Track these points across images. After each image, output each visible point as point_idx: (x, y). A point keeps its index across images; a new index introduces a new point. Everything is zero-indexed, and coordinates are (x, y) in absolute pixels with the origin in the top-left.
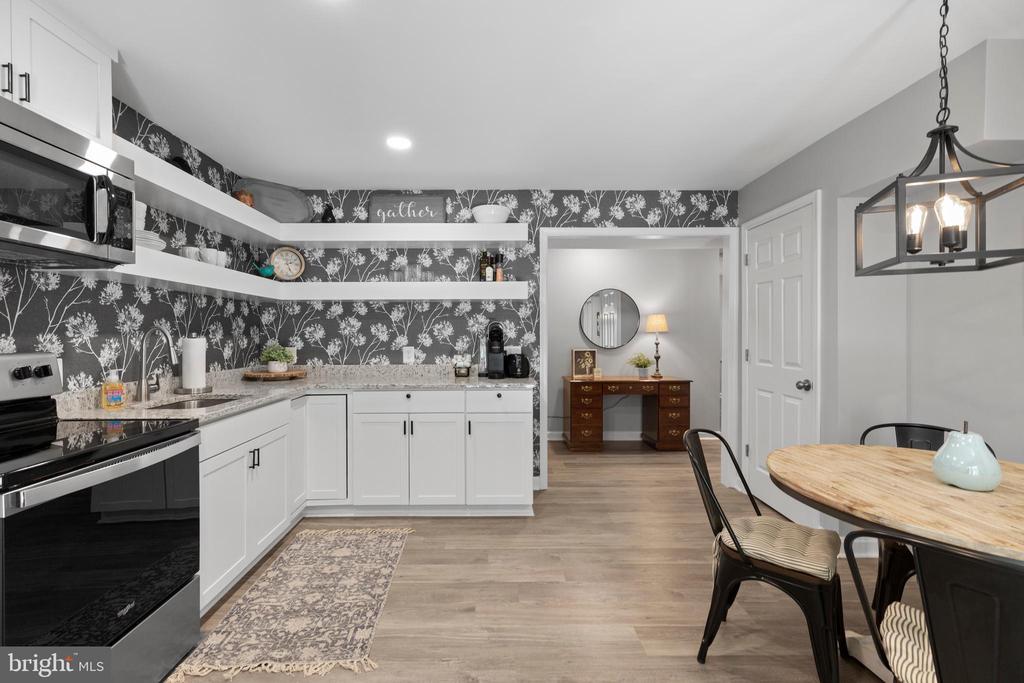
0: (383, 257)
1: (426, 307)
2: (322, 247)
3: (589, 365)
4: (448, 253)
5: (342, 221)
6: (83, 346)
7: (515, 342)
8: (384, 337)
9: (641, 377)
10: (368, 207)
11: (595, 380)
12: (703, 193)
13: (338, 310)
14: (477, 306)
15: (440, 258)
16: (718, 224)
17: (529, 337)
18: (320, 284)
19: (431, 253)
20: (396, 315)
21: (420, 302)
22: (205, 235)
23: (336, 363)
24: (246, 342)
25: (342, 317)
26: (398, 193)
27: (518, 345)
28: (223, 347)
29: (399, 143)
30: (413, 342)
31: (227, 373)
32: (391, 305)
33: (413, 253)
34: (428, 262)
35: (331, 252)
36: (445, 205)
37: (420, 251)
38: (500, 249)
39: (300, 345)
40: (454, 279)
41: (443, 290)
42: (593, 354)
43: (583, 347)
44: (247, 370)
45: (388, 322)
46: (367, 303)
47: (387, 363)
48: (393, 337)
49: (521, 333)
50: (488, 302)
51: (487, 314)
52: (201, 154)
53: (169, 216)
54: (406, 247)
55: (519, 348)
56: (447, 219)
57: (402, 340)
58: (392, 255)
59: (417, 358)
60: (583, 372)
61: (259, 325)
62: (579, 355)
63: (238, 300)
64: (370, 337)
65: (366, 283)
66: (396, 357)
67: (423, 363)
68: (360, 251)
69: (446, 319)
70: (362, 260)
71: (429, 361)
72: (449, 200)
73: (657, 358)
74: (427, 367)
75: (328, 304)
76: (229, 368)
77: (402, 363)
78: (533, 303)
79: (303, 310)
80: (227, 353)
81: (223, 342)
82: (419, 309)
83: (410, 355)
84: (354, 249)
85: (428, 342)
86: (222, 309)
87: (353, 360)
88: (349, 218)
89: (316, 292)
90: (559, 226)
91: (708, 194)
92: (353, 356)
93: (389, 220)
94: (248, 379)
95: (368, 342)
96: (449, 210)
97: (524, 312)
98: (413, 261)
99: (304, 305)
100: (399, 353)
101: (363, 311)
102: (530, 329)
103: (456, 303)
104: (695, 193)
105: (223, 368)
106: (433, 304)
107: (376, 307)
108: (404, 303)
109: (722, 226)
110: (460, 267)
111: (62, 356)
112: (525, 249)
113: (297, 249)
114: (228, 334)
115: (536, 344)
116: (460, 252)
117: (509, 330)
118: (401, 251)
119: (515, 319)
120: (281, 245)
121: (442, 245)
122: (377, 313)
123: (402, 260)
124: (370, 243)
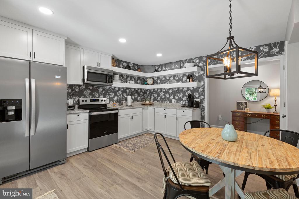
0: (168, 78)
1: (177, 89)
2: (157, 77)
3: (244, 107)
4: (182, 76)
5: (160, 71)
6: (112, 97)
7: (198, 98)
8: (168, 96)
9: (267, 113)
10: (165, 67)
11: (246, 112)
12: (266, 45)
13: (159, 90)
14: (188, 89)
15: (180, 77)
16: (274, 55)
17: (202, 97)
18: (157, 85)
19: (178, 76)
20: (170, 91)
21: (175, 88)
22: (134, 78)
23: (159, 102)
24: (143, 97)
25: (160, 92)
26: (171, 63)
27: (199, 99)
28: (138, 98)
29: (159, 55)
30: (174, 98)
31: (138, 103)
32: (170, 89)
33: (174, 76)
34: (177, 78)
35: (159, 78)
36: (181, 64)
37: (175, 76)
38: (194, 73)
39: (153, 98)
40: (183, 82)
41: (180, 85)
42: (246, 103)
43: (243, 100)
44: (143, 103)
45: (169, 93)
46: (165, 89)
47: (168, 102)
48: (170, 96)
49: (199, 96)
50: (191, 87)
51: (191, 91)
52: (133, 63)
53: (126, 76)
54: (172, 75)
55: (199, 100)
56: (181, 67)
57: (172, 97)
58: (170, 77)
59: (175, 101)
60: (242, 109)
61: (146, 94)
62: (239, 103)
63: (141, 89)
64: (165, 96)
65: (165, 84)
66: (170, 101)
67: (176, 103)
68: (164, 77)
69: (181, 92)
70: (164, 79)
71: (177, 102)
72: (182, 63)
73: (276, 106)
74: (176, 104)
75: (158, 89)
76: (139, 102)
77: (171, 103)
78: (203, 87)
79: (154, 91)
80: (139, 99)
81: (138, 97)
82: (175, 90)
83: (173, 101)
84: (163, 77)
85: (177, 98)
86: (137, 91)
87: (162, 102)
88: (162, 70)
89: (156, 87)
90: (211, 65)
91: (269, 45)
92: (162, 101)
93: (169, 70)
94: (143, 104)
95: (165, 97)
96: (182, 65)
97: (200, 90)
98: (174, 79)
99: (154, 89)
100: (171, 100)
101: (164, 90)
102: (202, 95)
103: (183, 88)
104: (262, 46)
105: (137, 102)
106: (178, 88)
107: (166, 89)
108: (172, 88)
109: (276, 55)
110: (184, 79)
111: (109, 98)
112: (201, 73)
113: (152, 78)
114: (139, 95)
115: (204, 99)
116: (184, 75)
117: (196, 95)
118: (171, 76)
119: (198, 92)
120: (149, 78)
121: (180, 74)
122: (167, 91)
123: (172, 78)
124: (165, 75)
